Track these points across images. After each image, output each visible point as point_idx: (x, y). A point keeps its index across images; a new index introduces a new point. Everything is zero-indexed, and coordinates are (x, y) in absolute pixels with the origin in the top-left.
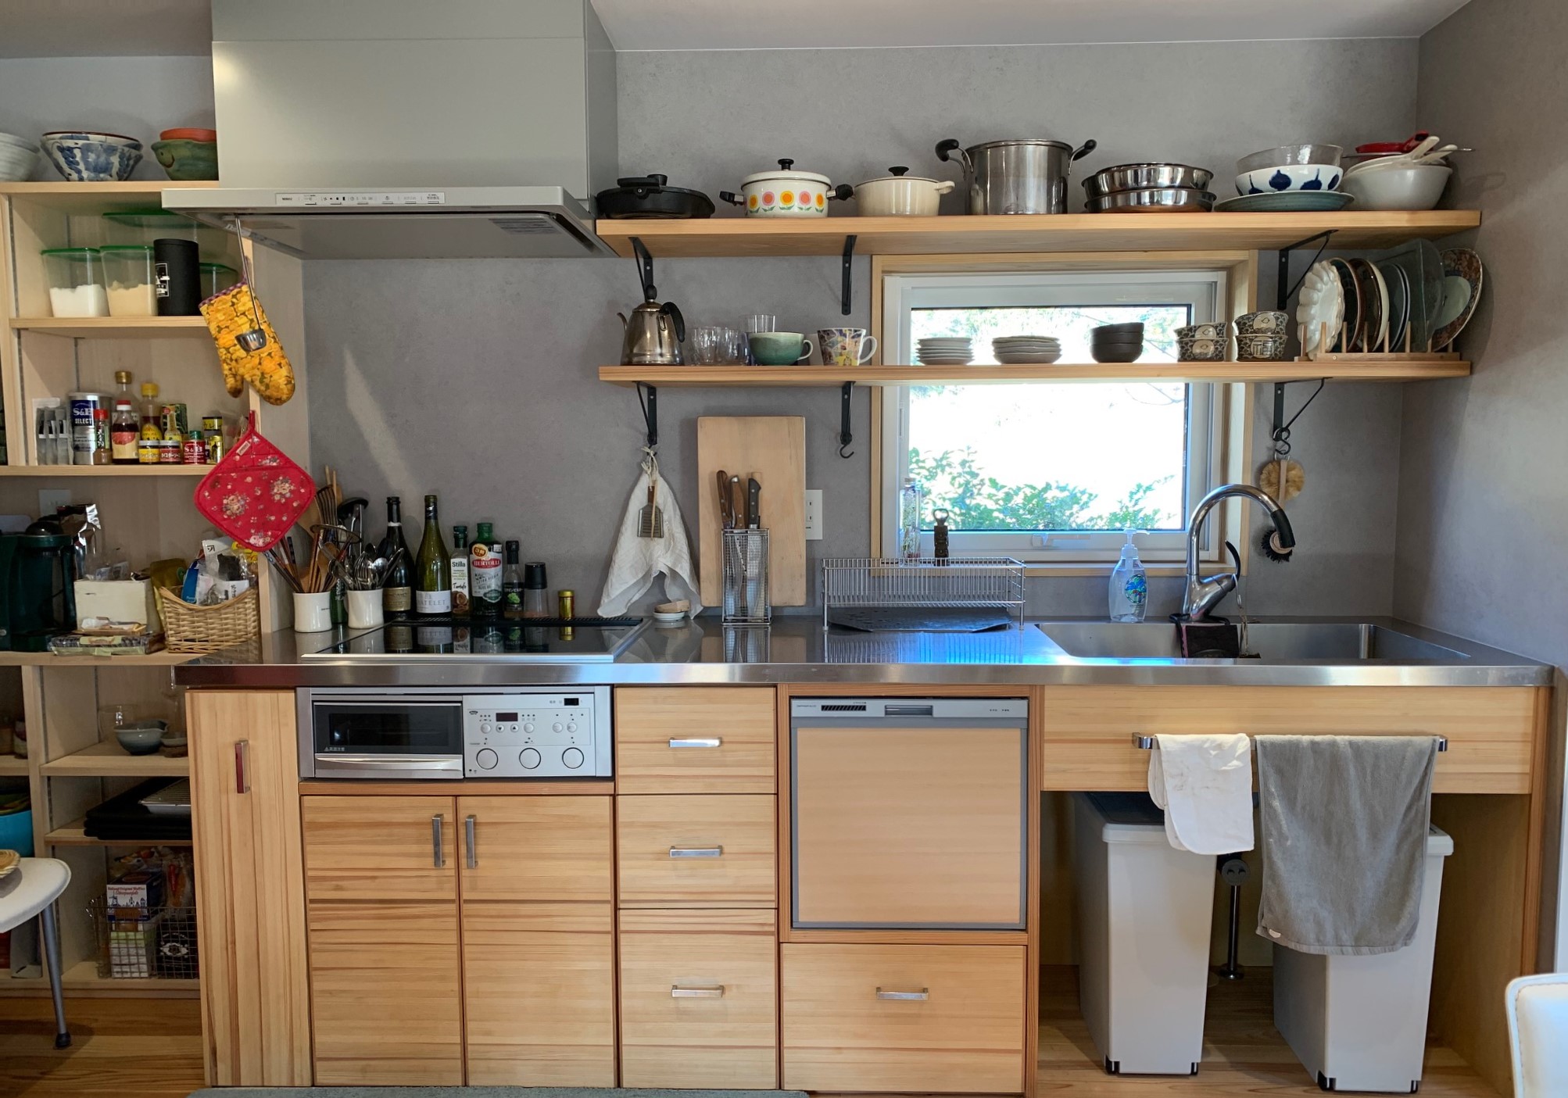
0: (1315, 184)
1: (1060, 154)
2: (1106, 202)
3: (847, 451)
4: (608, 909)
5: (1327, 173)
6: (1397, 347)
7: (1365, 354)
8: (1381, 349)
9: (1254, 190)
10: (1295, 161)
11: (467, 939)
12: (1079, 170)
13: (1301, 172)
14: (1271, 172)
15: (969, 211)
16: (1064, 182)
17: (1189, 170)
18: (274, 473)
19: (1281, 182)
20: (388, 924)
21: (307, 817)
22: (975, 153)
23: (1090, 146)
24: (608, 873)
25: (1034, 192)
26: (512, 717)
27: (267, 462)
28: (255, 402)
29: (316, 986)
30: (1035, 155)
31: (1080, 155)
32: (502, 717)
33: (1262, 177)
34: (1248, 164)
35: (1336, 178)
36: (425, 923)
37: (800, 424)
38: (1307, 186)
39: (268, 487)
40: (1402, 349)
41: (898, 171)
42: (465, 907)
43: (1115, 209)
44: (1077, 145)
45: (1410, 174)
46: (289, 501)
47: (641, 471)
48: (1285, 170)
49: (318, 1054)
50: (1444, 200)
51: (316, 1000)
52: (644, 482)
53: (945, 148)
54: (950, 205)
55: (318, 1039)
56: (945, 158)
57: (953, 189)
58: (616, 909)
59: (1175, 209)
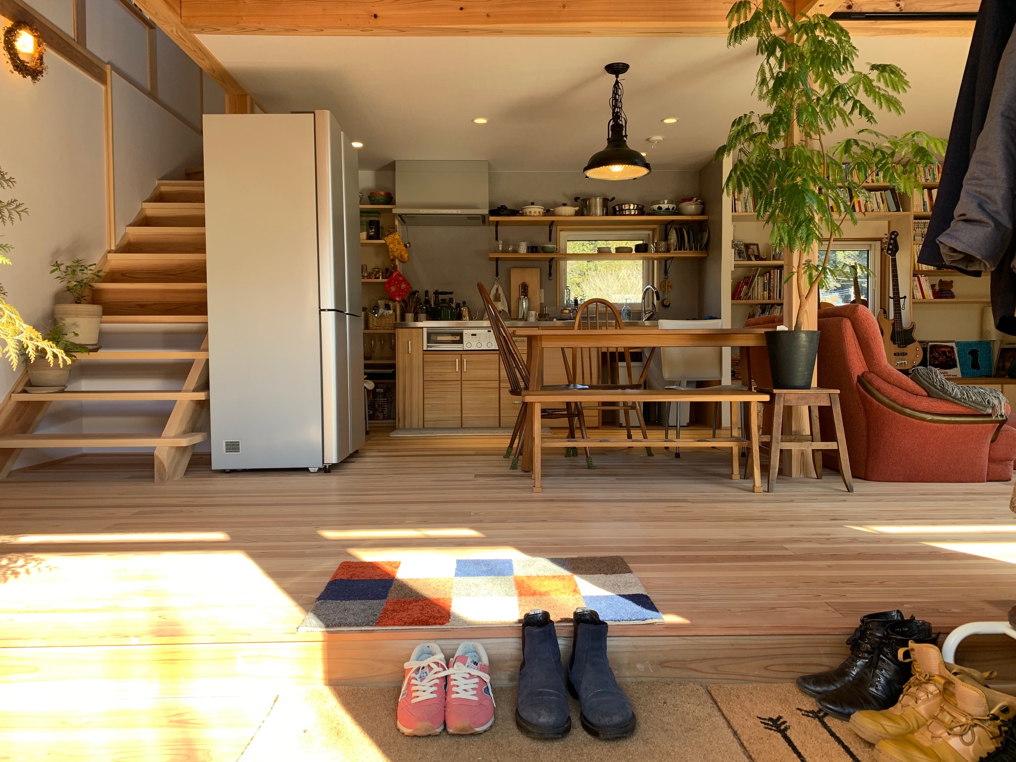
0: (668, 209)
1: (605, 201)
2: (618, 213)
3: (550, 278)
4: (498, 382)
5: (671, 206)
6: (691, 249)
7: (683, 251)
8: (687, 250)
9: (654, 210)
10: (664, 203)
11: (463, 390)
12: (611, 204)
13: (664, 206)
14: (657, 206)
15: (583, 215)
16: (607, 207)
17: (638, 205)
18: (402, 281)
19: (660, 208)
20: (443, 387)
21: (425, 360)
22: (585, 200)
23: (613, 198)
24: (498, 373)
25: (599, 211)
26: (475, 335)
27: (400, 279)
28: (397, 263)
29: (425, 402)
30: (599, 201)
31: (611, 201)
32: (472, 335)
33: (656, 207)
34: (653, 203)
35: (674, 208)
36: (452, 386)
37: (538, 270)
38: (666, 209)
39: (400, 285)
40: (692, 250)
41: (565, 205)
42: (463, 382)
43: (620, 215)
44: (610, 198)
45: (693, 206)
46: (405, 289)
47: (494, 284)
48: (661, 205)
49: (425, 420)
50: (703, 213)
51: (425, 406)
52: (495, 287)
53: (576, 199)
54: (577, 214)
55: (425, 416)
56: (576, 201)
57: (579, 210)
58: (500, 382)
59: (634, 215)
